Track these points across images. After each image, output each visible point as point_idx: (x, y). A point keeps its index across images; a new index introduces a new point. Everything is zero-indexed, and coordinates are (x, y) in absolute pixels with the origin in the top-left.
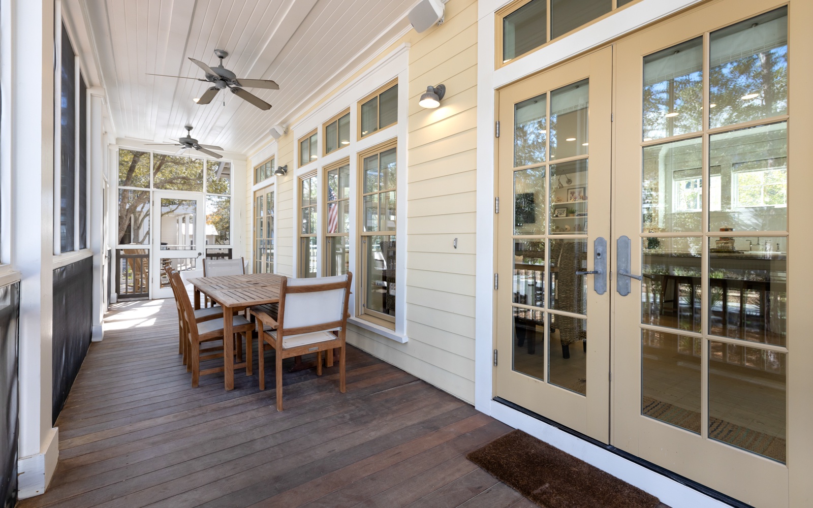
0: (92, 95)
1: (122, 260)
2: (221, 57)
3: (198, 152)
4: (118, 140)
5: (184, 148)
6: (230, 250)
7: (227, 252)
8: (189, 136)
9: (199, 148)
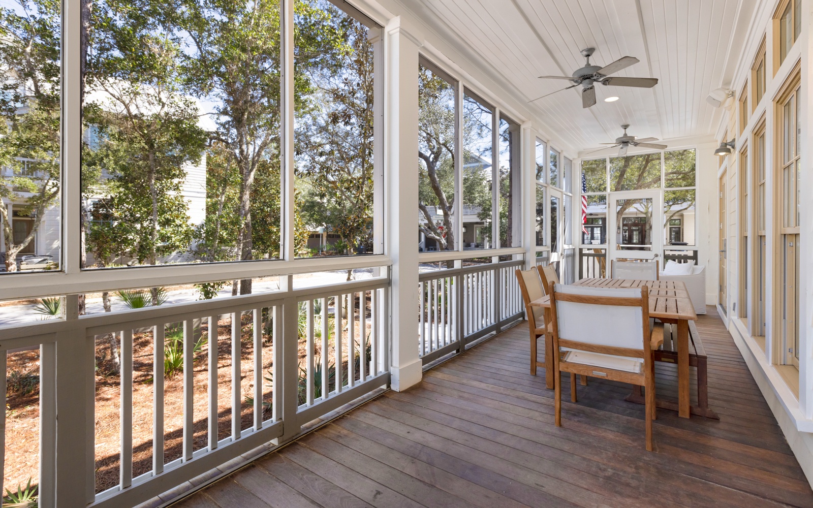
0: (524, 129)
1: (585, 258)
2: (588, 56)
3: (637, 147)
4: (580, 154)
5: (622, 148)
6: (695, 252)
7: (691, 254)
8: (625, 135)
9: (636, 144)
